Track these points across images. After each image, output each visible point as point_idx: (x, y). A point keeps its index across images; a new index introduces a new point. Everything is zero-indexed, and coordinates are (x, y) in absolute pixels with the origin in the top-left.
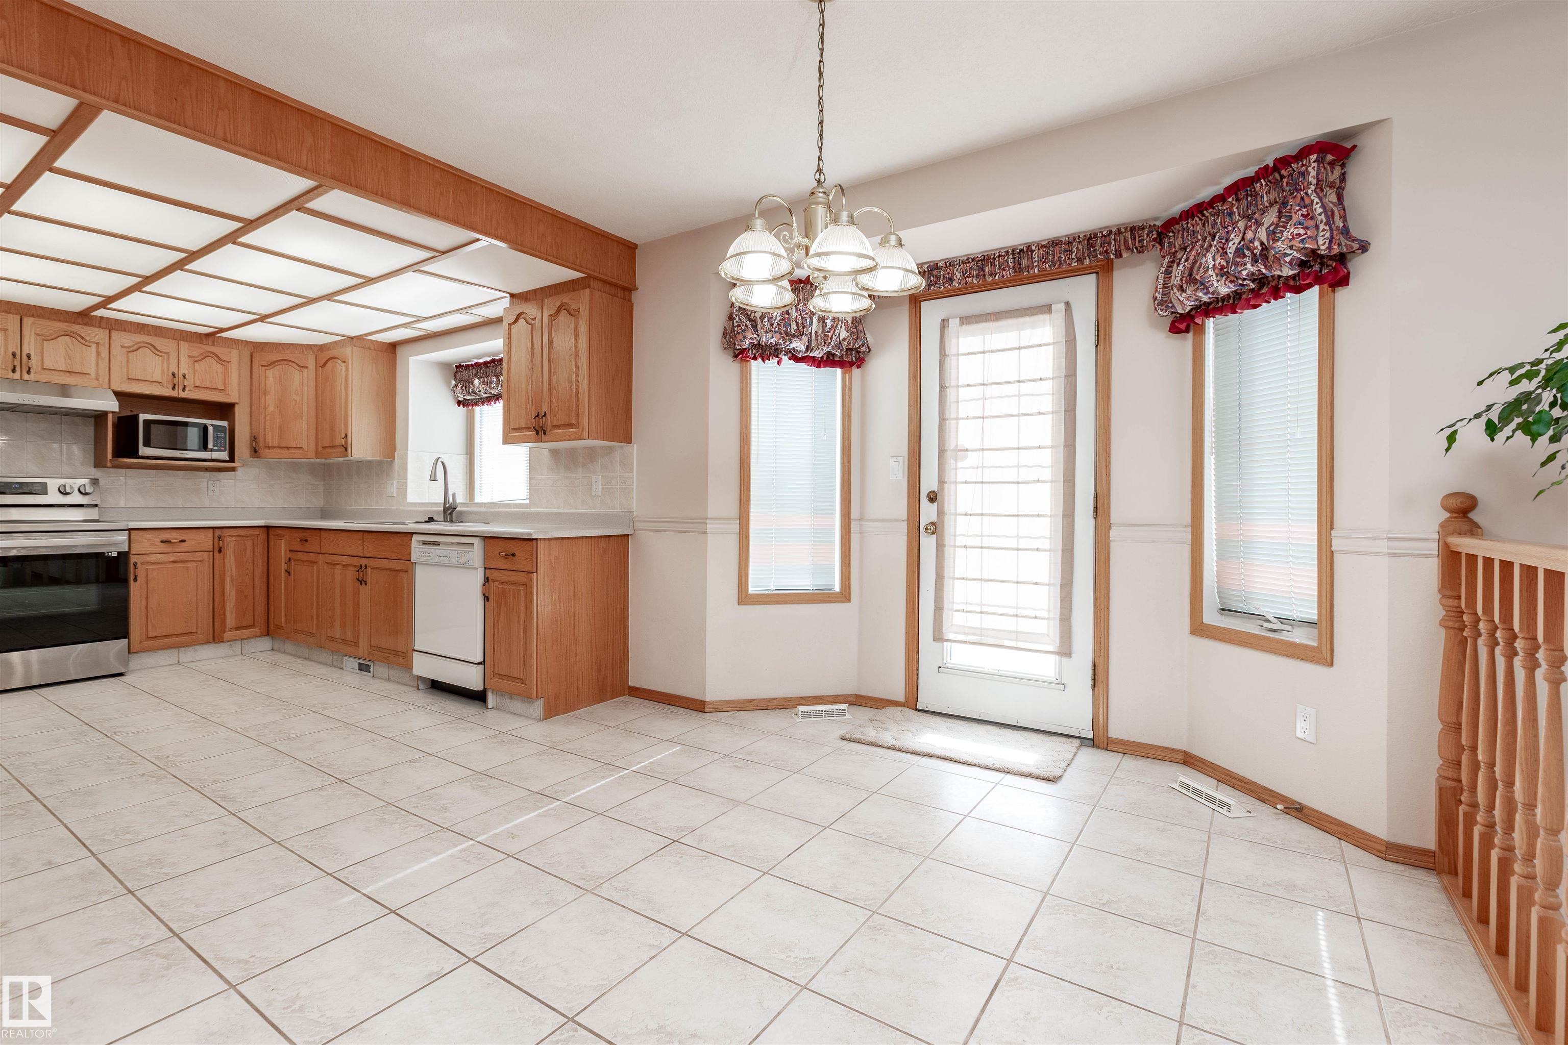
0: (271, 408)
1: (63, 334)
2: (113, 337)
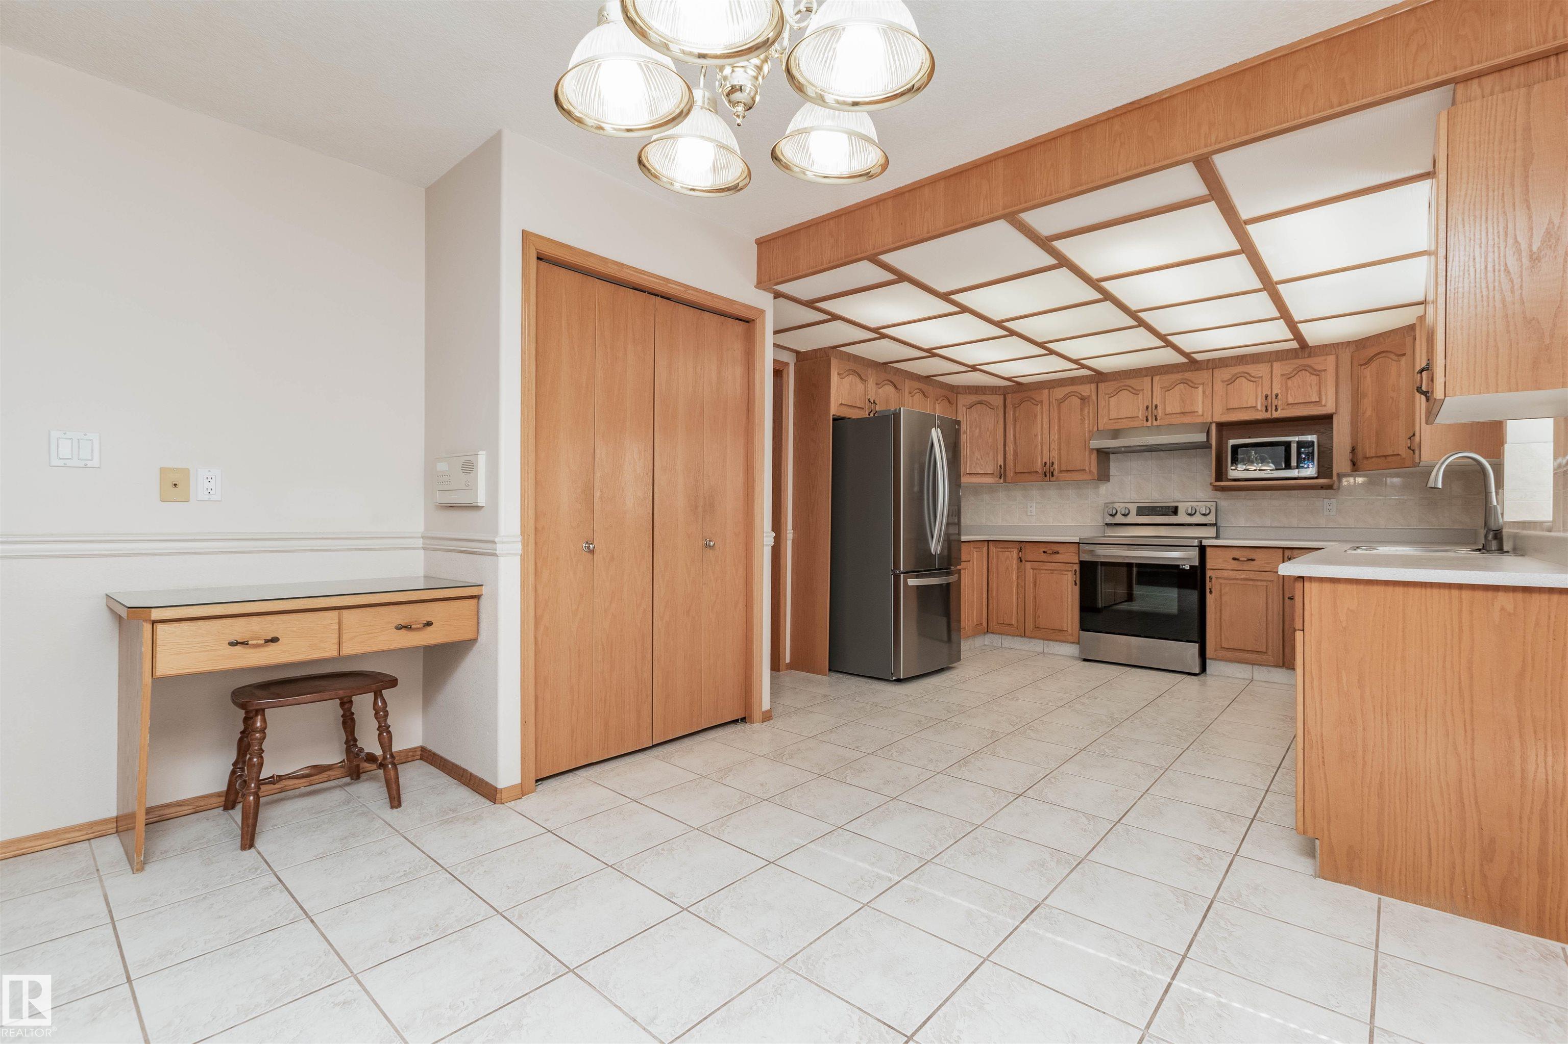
1: (1178, 382)
2: (1215, 375)
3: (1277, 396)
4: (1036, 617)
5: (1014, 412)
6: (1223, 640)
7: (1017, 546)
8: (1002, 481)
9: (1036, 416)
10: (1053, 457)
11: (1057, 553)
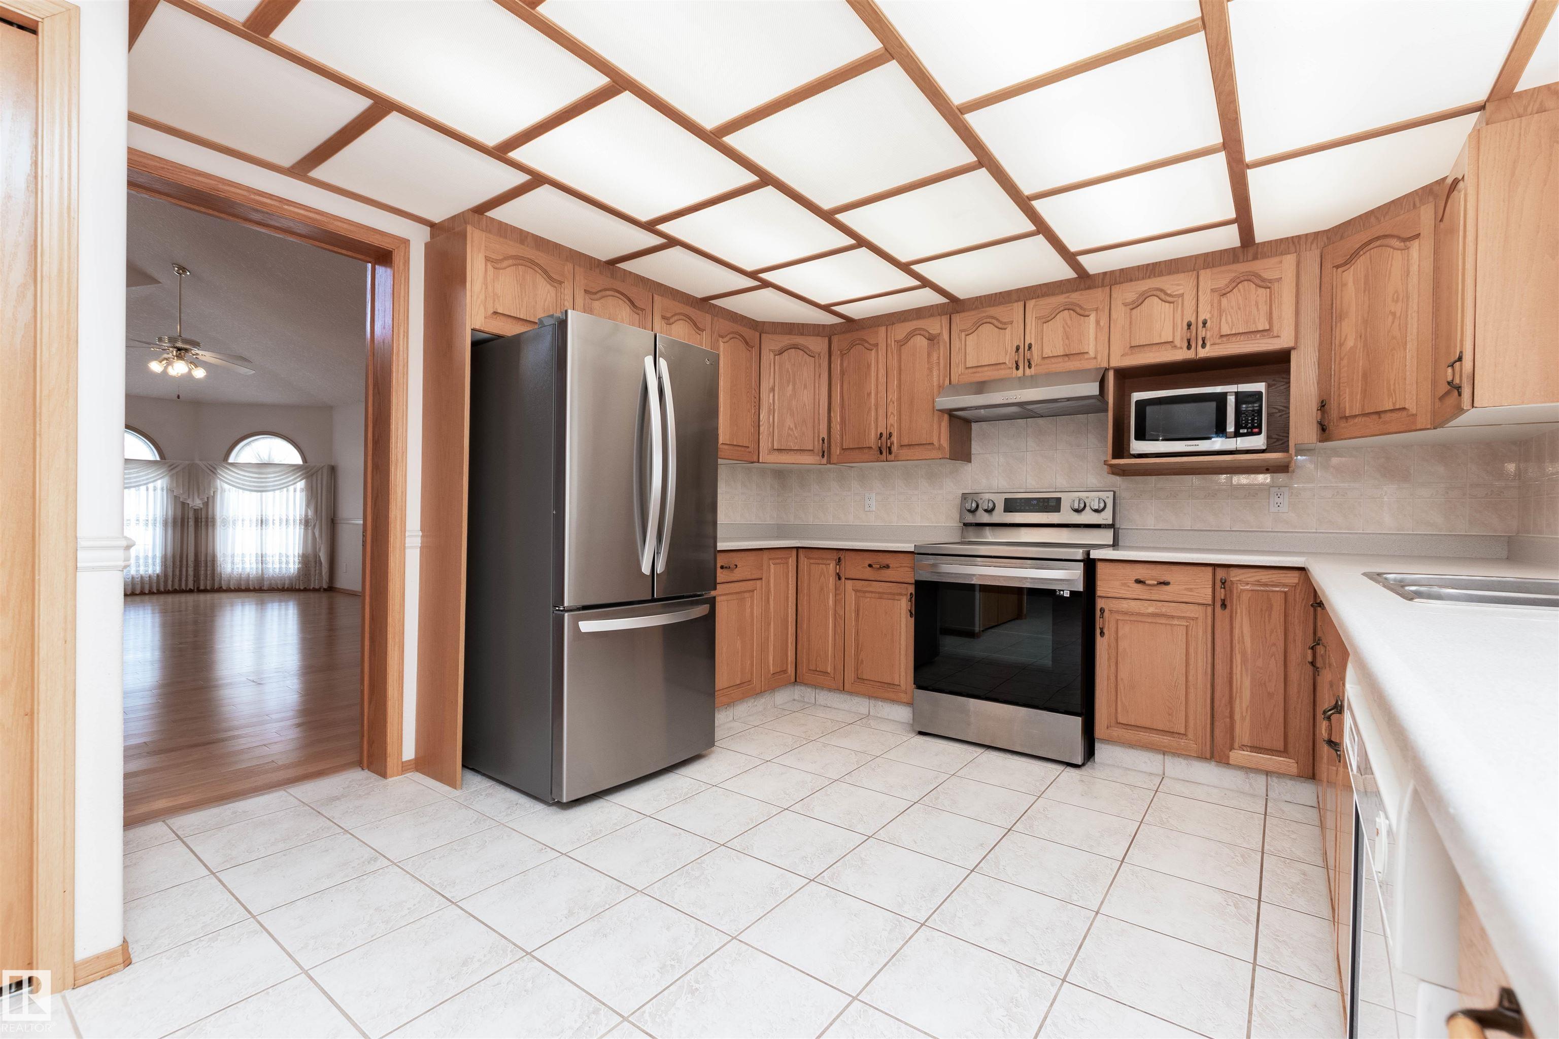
0: (1350, 343)
1: (1062, 308)
2: (1114, 295)
3: (1205, 323)
4: (858, 663)
5: (842, 360)
6: (1119, 710)
7: (835, 555)
8: (825, 460)
9: (869, 366)
10: (892, 425)
11: (887, 567)
